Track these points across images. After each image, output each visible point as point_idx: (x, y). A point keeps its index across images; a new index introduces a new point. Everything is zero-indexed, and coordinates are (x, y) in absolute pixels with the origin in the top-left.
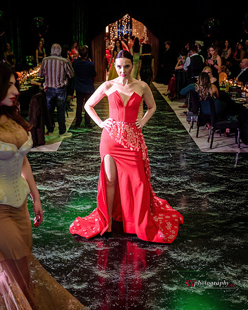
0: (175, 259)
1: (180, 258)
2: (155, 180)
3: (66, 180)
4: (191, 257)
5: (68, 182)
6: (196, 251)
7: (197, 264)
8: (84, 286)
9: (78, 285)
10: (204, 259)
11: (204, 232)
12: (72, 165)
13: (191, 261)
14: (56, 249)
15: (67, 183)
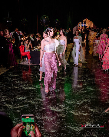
8: (86, 114)
9: (84, 114)
14: (74, 100)
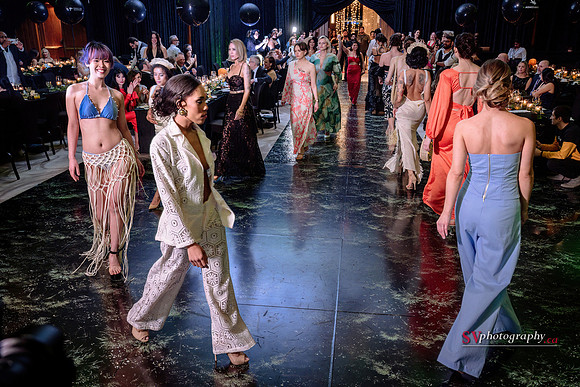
0: (398, 301)
1: (404, 300)
2: (380, 201)
3: (271, 196)
4: (418, 299)
5: (274, 199)
6: (425, 292)
7: (425, 309)
10: (435, 302)
11: (438, 268)
12: (279, 179)
13: (419, 304)
15: (272, 201)
